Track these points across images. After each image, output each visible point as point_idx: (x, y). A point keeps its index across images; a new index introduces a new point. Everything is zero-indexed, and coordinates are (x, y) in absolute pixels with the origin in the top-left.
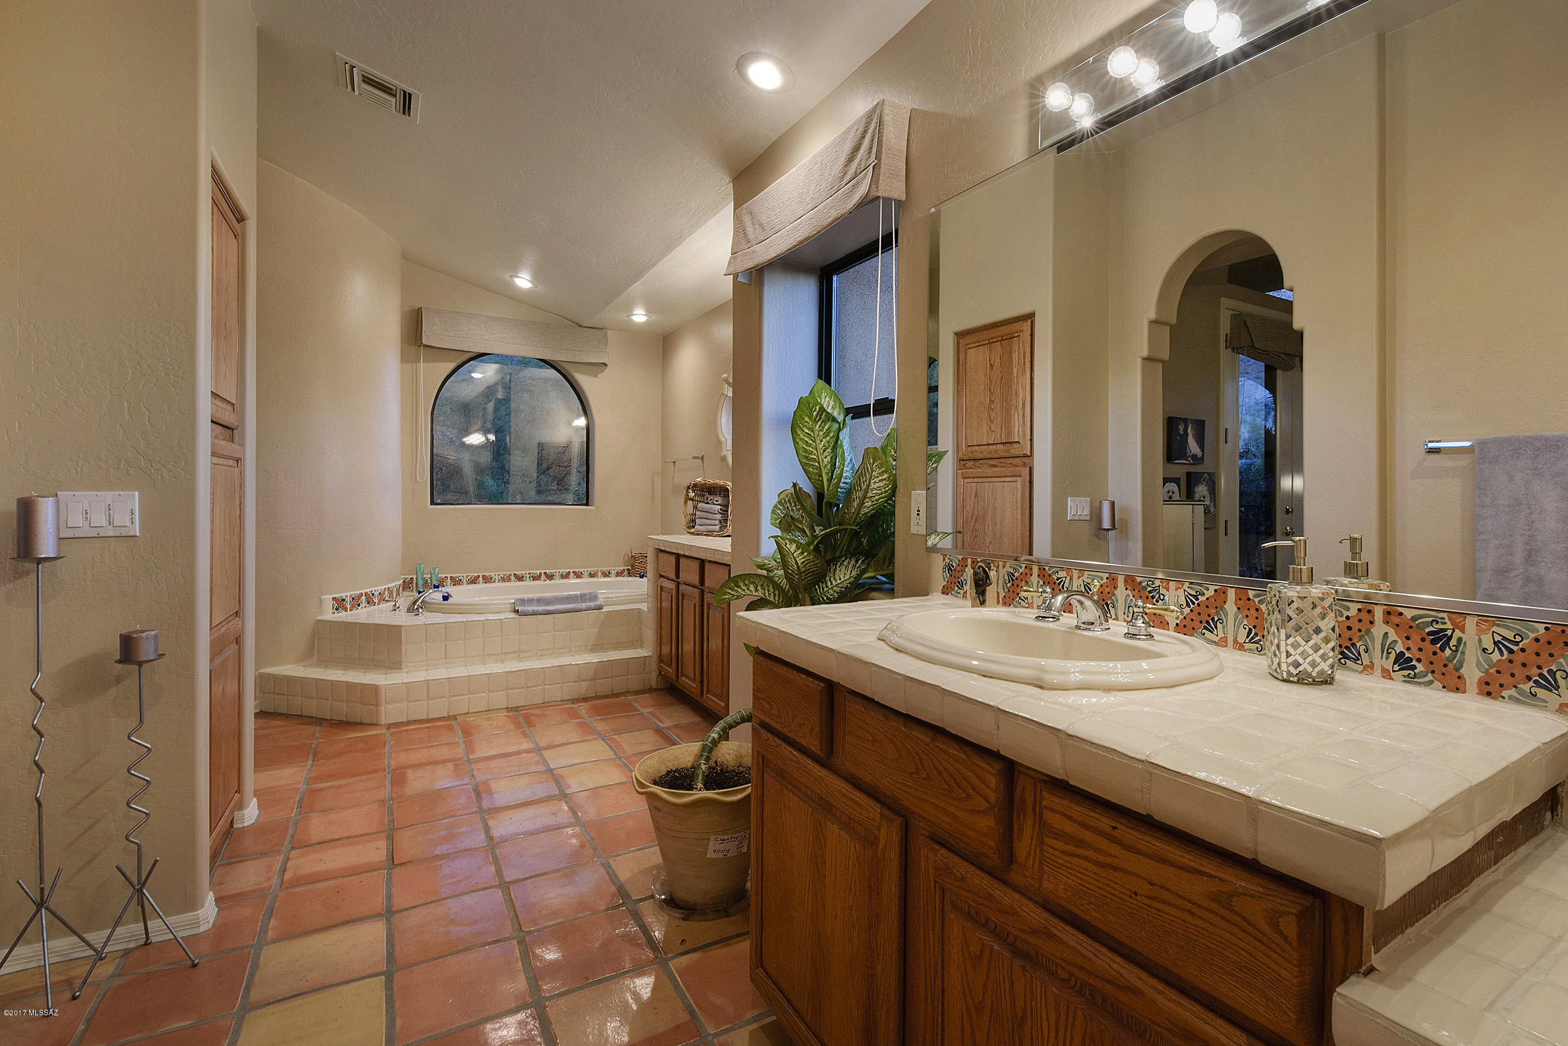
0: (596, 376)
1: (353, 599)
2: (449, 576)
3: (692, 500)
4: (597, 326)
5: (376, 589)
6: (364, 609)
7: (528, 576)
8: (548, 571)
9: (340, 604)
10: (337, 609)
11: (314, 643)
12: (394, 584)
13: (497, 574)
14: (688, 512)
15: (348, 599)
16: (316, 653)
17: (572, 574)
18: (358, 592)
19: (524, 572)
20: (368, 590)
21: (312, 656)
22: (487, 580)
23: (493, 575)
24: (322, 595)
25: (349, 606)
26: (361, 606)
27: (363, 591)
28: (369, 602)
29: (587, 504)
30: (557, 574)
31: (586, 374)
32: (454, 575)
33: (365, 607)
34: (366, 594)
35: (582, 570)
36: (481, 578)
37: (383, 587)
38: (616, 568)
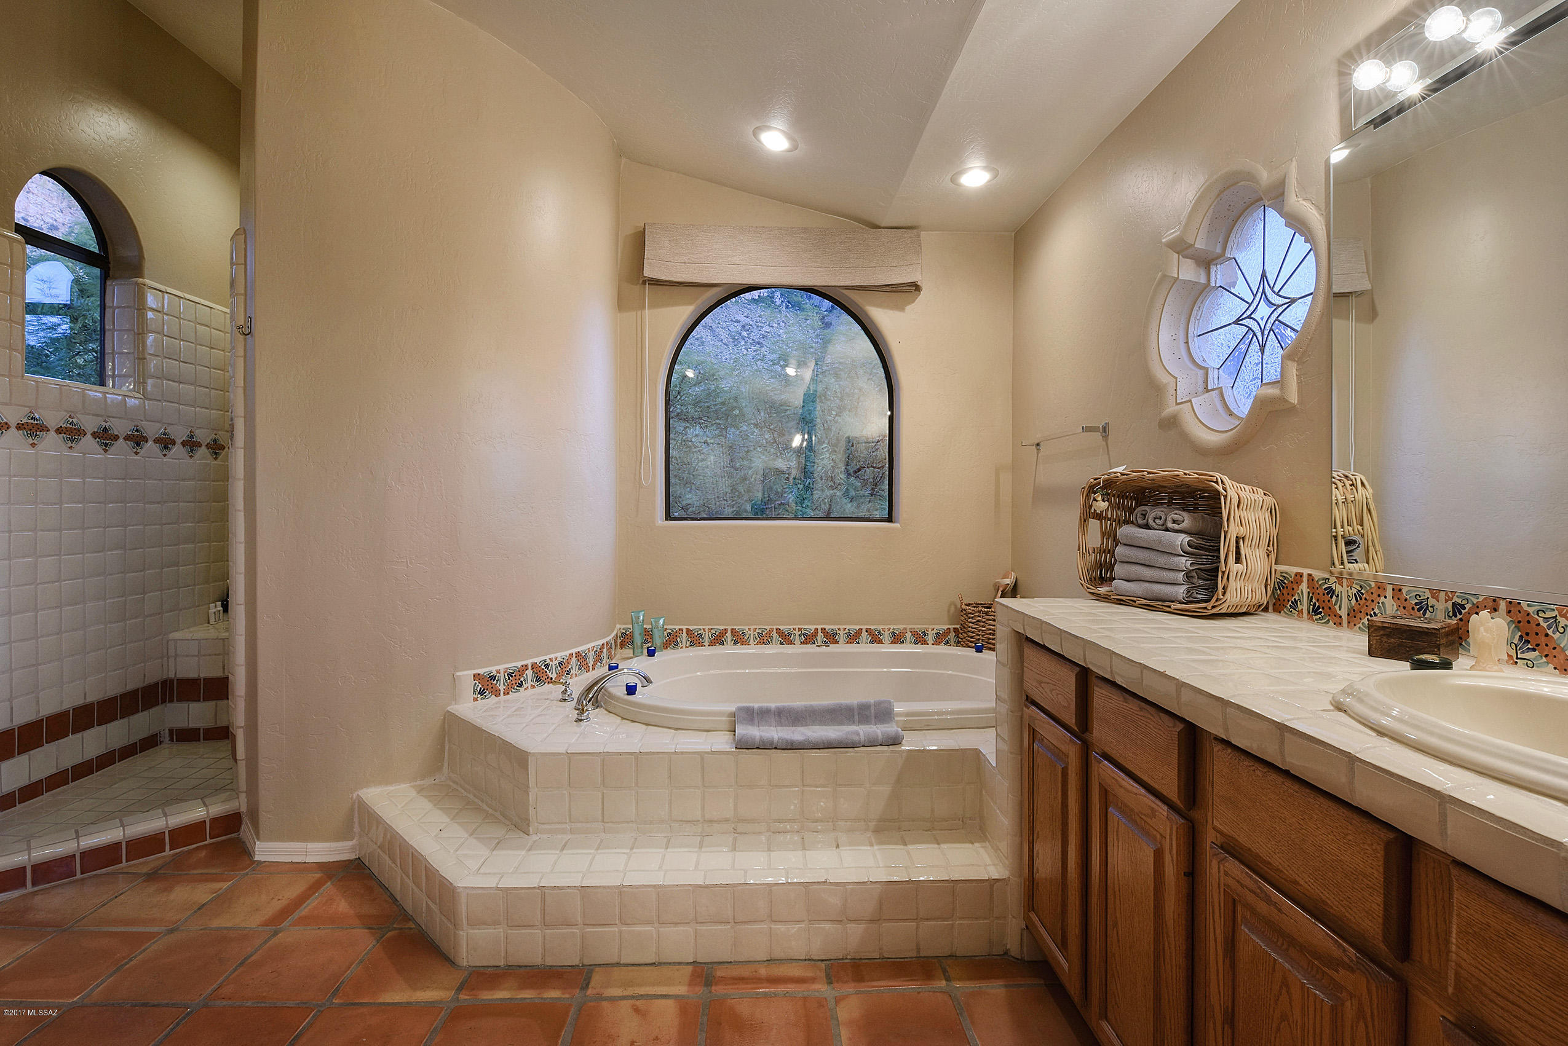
0: (902, 309)
1: (510, 675)
2: (684, 628)
3: (1099, 516)
4: (901, 224)
5: (552, 656)
6: (530, 691)
7: (798, 633)
8: (827, 627)
9: (486, 686)
10: (481, 693)
11: (443, 746)
12: (590, 645)
13: (752, 627)
14: (1090, 546)
15: (502, 677)
16: (446, 764)
17: (864, 634)
18: (519, 664)
19: (791, 627)
20: (537, 660)
21: (440, 769)
22: (739, 639)
23: (746, 628)
24: (457, 669)
25: (502, 688)
26: (525, 686)
27: (529, 662)
28: (540, 678)
29: (890, 519)
30: (842, 633)
31: (889, 307)
32: (691, 628)
33: (533, 687)
34: (534, 666)
35: (880, 627)
36: (729, 634)
37: (567, 653)
38: (936, 627)
